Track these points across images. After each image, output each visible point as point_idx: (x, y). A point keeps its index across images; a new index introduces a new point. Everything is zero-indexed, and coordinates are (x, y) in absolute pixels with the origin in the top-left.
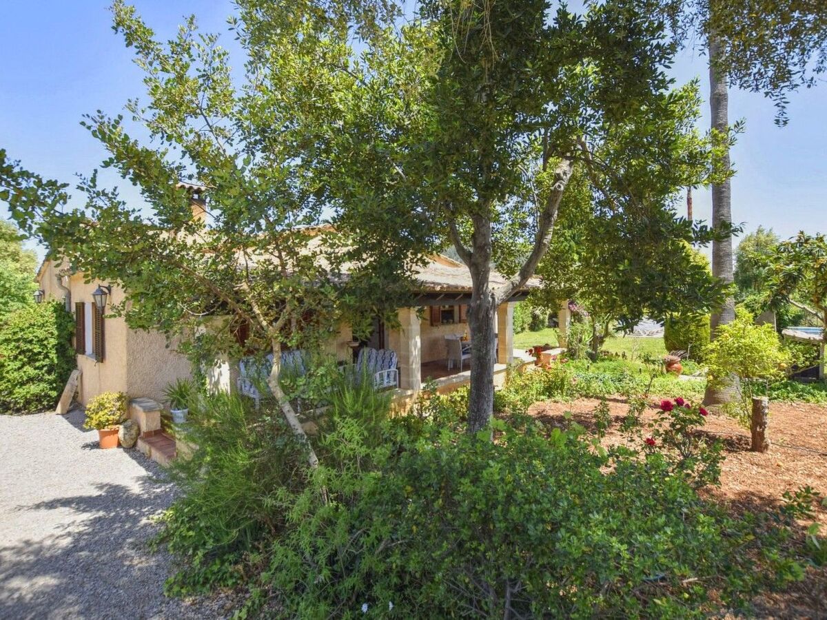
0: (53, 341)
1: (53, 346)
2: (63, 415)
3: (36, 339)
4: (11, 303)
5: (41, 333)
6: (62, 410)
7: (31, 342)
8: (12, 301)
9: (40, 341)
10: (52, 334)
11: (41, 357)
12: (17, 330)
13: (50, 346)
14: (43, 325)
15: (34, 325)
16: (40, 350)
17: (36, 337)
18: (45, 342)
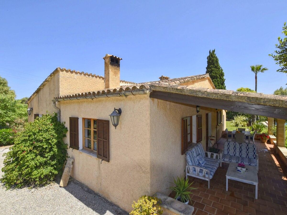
0: (55, 141)
1: (56, 144)
2: (64, 187)
3: (44, 140)
4: (9, 113)
5: (46, 135)
6: (64, 184)
7: (41, 141)
8: (10, 112)
9: (47, 141)
10: (53, 136)
11: (48, 150)
12: (31, 133)
13: (53, 144)
14: (47, 130)
15: (41, 130)
16: (47, 146)
17: (44, 138)
18: (50, 141)
